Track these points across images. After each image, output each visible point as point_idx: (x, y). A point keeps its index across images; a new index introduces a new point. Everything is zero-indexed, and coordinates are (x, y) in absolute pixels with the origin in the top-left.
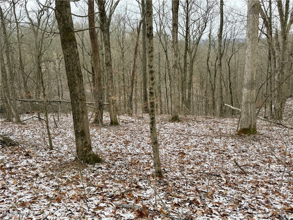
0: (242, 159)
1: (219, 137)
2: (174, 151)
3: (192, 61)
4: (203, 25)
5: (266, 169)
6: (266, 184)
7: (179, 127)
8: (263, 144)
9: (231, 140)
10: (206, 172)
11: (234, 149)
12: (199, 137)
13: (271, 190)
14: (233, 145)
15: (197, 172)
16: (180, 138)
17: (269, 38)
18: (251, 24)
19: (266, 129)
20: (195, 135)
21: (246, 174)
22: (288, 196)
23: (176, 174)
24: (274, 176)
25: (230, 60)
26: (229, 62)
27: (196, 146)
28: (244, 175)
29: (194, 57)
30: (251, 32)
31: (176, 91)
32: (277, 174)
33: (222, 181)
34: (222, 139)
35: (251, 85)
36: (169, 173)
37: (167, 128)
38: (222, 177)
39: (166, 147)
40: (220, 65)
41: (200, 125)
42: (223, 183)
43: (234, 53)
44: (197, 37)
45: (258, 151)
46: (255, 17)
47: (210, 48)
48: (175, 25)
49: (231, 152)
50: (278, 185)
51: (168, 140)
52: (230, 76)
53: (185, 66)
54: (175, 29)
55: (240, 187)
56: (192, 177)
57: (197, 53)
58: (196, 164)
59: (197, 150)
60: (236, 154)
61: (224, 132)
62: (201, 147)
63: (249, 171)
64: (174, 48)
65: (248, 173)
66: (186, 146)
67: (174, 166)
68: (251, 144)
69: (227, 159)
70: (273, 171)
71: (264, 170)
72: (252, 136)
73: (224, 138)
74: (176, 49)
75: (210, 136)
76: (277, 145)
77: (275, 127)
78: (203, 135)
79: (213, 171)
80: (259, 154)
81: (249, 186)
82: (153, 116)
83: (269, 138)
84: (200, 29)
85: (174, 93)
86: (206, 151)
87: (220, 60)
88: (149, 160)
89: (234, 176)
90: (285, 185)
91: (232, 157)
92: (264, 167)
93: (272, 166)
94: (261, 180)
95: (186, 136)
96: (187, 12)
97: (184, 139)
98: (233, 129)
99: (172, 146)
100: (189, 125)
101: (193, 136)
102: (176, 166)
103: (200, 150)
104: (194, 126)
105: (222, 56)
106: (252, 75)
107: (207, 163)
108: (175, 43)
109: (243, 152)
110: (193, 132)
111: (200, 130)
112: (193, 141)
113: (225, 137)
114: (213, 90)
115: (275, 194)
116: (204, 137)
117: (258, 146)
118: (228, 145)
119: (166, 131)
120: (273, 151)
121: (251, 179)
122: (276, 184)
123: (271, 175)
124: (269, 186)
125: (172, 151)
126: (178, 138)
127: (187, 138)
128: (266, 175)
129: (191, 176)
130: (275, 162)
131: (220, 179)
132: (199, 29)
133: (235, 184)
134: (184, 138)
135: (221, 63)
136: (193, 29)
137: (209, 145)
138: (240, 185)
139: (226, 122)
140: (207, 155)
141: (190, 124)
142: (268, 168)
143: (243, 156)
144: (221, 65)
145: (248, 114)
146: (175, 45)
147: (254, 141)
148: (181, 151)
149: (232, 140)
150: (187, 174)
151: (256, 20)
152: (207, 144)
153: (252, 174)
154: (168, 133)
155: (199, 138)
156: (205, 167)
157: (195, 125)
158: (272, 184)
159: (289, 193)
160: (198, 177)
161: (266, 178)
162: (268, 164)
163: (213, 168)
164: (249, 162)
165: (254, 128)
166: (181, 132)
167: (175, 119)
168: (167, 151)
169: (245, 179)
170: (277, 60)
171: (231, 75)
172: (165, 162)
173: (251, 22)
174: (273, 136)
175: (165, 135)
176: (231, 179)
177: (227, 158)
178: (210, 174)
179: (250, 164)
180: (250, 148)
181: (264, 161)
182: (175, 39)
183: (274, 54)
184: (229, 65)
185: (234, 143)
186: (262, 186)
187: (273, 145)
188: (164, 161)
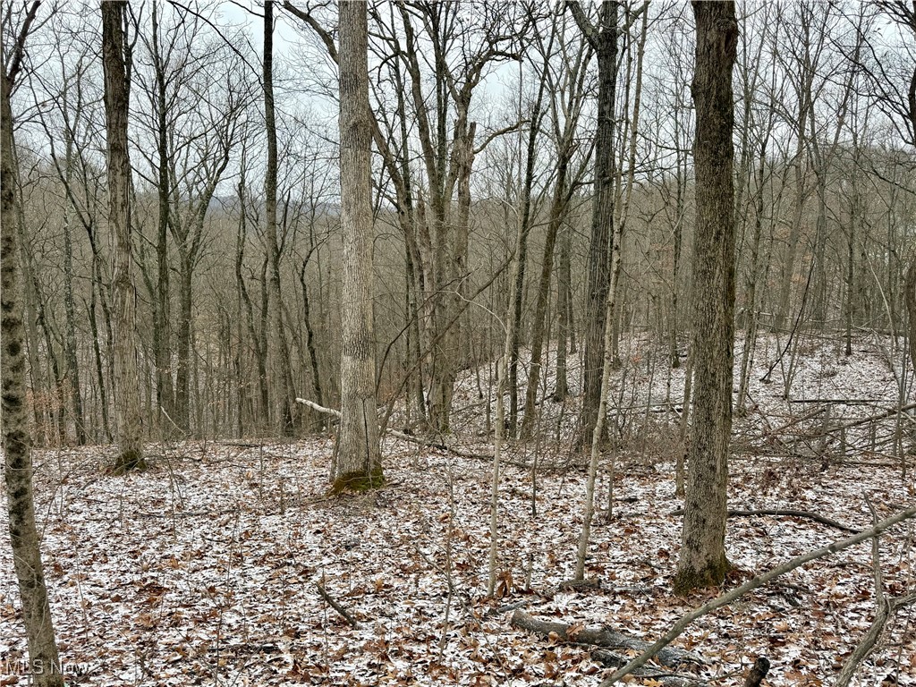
0: (343, 572)
1: (279, 510)
2: (120, 585)
3: (188, 264)
4: (218, 154)
5: (409, 593)
6: (407, 647)
7: (144, 492)
8: (402, 512)
9: (313, 512)
10: (232, 643)
11: (322, 543)
12: (213, 518)
13: (421, 663)
14: (318, 532)
15: (201, 651)
16: (145, 531)
17: (403, 213)
18: (351, 177)
19: (410, 465)
20: (198, 515)
21: (354, 624)
22: (464, 670)
23: (125, 676)
24: (430, 612)
25: (304, 265)
26: (303, 271)
27: (201, 555)
28: (349, 629)
29: (193, 251)
30: (352, 198)
31: (130, 367)
32: (436, 606)
33: (280, 666)
34: (287, 515)
35: (363, 345)
36: (97, 678)
37: (99, 497)
38: (281, 652)
39: (92, 574)
40: (277, 281)
41: (217, 476)
42: (285, 671)
43: (314, 246)
44: (199, 188)
45: (388, 537)
46: (362, 158)
47: (244, 227)
48: (118, 149)
49: (313, 553)
50: (438, 639)
51: (102, 546)
52: (307, 313)
53: (164, 278)
54: (118, 163)
55: (337, 674)
56: (183, 673)
57: (201, 239)
58: (200, 622)
59: (206, 568)
60: (326, 560)
61: (295, 489)
62: (218, 553)
63: (363, 609)
64: (115, 221)
65: (359, 620)
66: (165, 557)
67: (118, 645)
68: (370, 520)
69: (300, 582)
70: (427, 597)
71: (405, 599)
72: (372, 492)
73: (292, 510)
74: (122, 226)
75: (249, 509)
76: (436, 511)
77: (431, 457)
78: (226, 508)
79: (255, 636)
80: (392, 548)
81: (360, 665)
82: (23, 482)
83: (417, 493)
84: (209, 164)
85: (124, 373)
86: (235, 564)
87: (276, 268)
88: (16, 643)
89: (319, 639)
90: (456, 636)
91: (314, 571)
92: (403, 588)
93: (425, 580)
94: (394, 635)
95: (167, 522)
96: (163, 109)
97: (160, 533)
98: (320, 476)
99: (116, 566)
100: (182, 480)
101: (192, 518)
102: (126, 643)
103: (215, 567)
104: (196, 482)
105: (279, 256)
106: (363, 318)
107: (236, 611)
108: (119, 208)
109: (348, 548)
110: (193, 502)
111: (219, 493)
112: (192, 535)
113: (295, 507)
114: (261, 355)
115: (430, 672)
116: (231, 515)
117: (388, 523)
118: (303, 532)
119: (94, 511)
120: (427, 532)
121: (368, 636)
122: (433, 638)
123: (420, 612)
124: (415, 648)
125: (116, 586)
126: (140, 532)
127: (171, 530)
128: (408, 615)
129: (179, 671)
130: (431, 569)
131: (276, 660)
132: (205, 166)
133: (320, 667)
134: (159, 529)
135: (277, 274)
136: (186, 163)
137: (247, 543)
138: (335, 668)
139: (301, 454)
140: (238, 578)
141: (183, 473)
142: (412, 589)
143: (348, 563)
144: (279, 282)
145: (357, 430)
146: (120, 214)
147: (378, 507)
148: (149, 582)
149: (316, 515)
150: (165, 667)
151: (363, 165)
152: (241, 539)
153: (370, 620)
154: (100, 516)
155: (214, 523)
156: (229, 625)
157: (202, 477)
158: (423, 642)
159: (466, 660)
160: (203, 668)
161: (408, 625)
162: (413, 576)
163: (256, 625)
164: (362, 580)
165: (375, 469)
166: (151, 509)
167: (130, 463)
168: (93, 588)
169: (350, 641)
170: (425, 273)
171: (310, 309)
172: (84, 636)
173: (352, 169)
174: (427, 483)
175: (88, 526)
176: (311, 652)
177: (300, 578)
178: (245, 649)
179: (366, 586)
180: (367, 532)
181: (403, 568)
182: (120, 194)
183: (418, 258)
184: (302, 280)
185: (323, 524)
186: (397, 654)
187: (428, 512)
188: (79, 634)
